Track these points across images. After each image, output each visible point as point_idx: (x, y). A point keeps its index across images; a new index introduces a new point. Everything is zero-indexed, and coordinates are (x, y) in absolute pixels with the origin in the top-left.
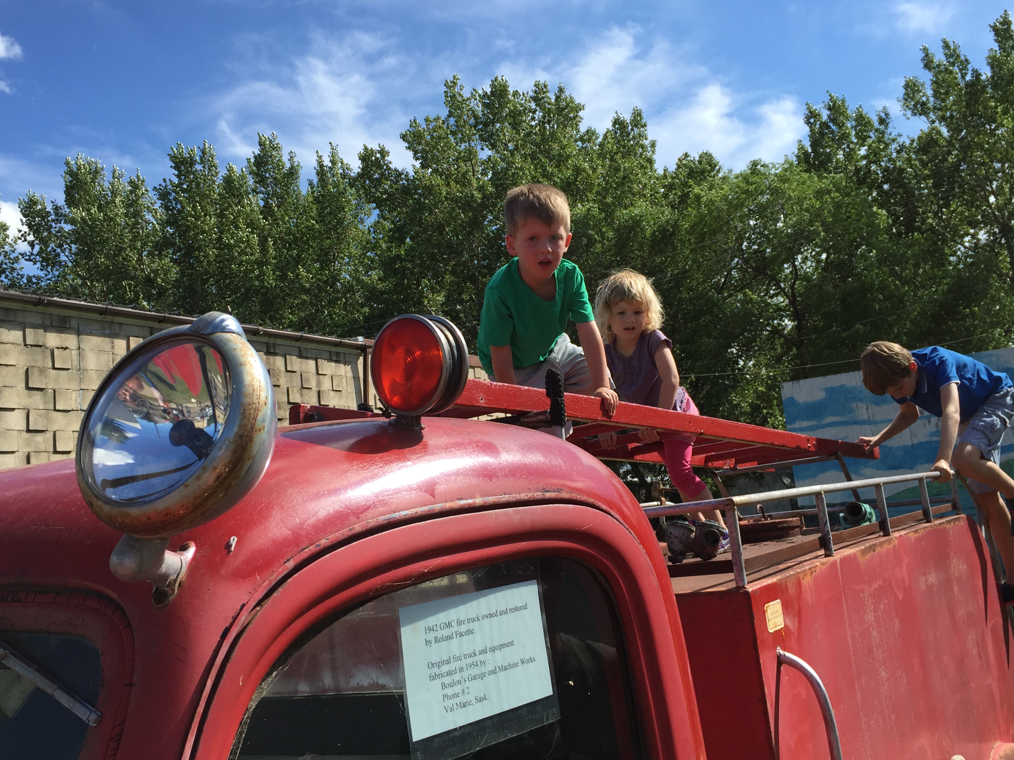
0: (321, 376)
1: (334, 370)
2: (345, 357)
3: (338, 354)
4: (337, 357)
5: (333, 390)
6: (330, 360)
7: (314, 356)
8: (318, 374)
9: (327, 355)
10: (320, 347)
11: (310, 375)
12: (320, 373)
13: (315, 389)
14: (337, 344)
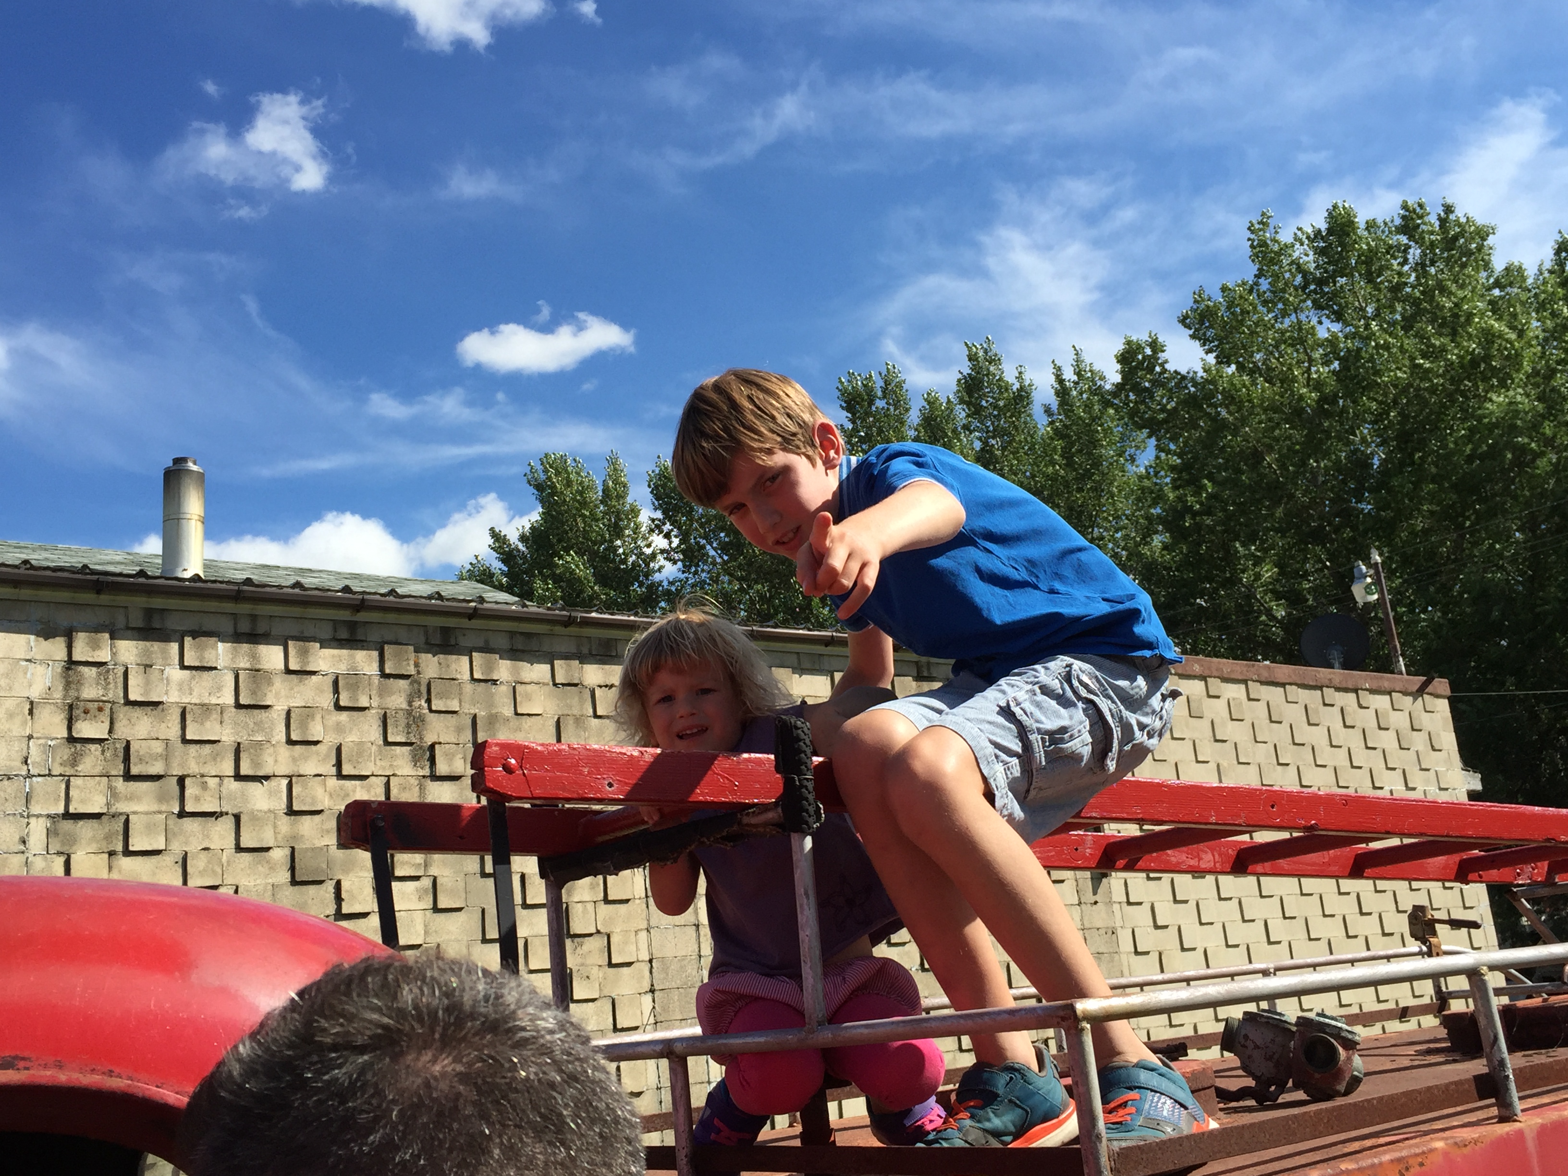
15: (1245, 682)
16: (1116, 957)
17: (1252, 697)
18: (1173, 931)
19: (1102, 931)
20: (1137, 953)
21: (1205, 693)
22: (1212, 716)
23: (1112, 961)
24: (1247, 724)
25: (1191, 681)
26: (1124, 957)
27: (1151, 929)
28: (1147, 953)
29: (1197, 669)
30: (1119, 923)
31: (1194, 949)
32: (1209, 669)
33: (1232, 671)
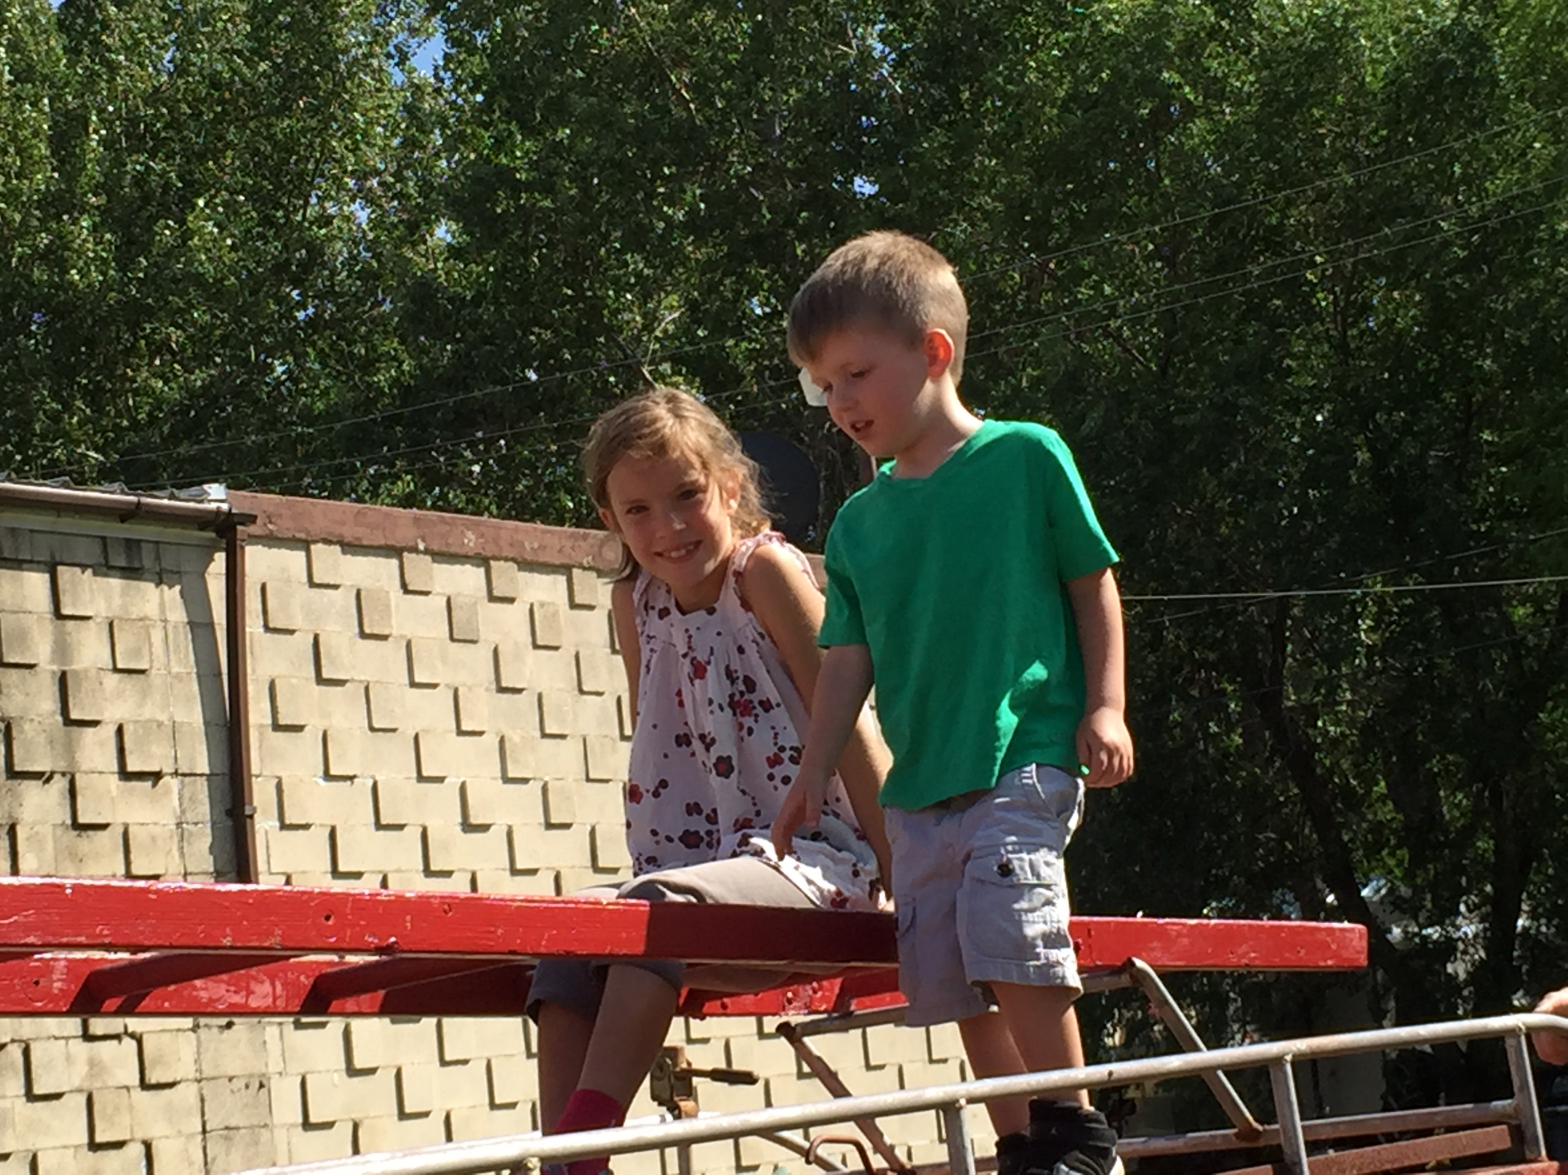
0: (70, 624)
1: (117, 601)
2: (158, 558)
3: (132, 546)
4: (129, 557)
5: (116, 670)
6: (104, 568)
7: (45, 557)
8: (58, 615)
9: (92, 552)
10: (66, 524)
11: (30, 621)
12: (65, 611)
13: (47, 666)
14: (126, 514)
15: (566, 569)
16: (265, 1134)
17: (578, 600)
18: (385, 1080)
19: (239, 1084)
20: (307, 1125)
21: (484, 592)
22: (496, 639)
23: (257, 1143)
24: (566, 656)
25: (458, 567)
26: (281, 1136)
27: (340, 1077)
28: (329, 1125)
29: (470, 541)
30: (274, 1067)
31: (426, 1114)
32: (496, 541)
33: (542, 547)
